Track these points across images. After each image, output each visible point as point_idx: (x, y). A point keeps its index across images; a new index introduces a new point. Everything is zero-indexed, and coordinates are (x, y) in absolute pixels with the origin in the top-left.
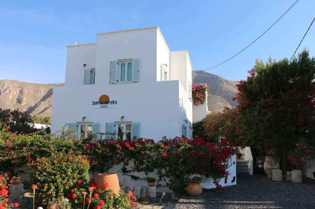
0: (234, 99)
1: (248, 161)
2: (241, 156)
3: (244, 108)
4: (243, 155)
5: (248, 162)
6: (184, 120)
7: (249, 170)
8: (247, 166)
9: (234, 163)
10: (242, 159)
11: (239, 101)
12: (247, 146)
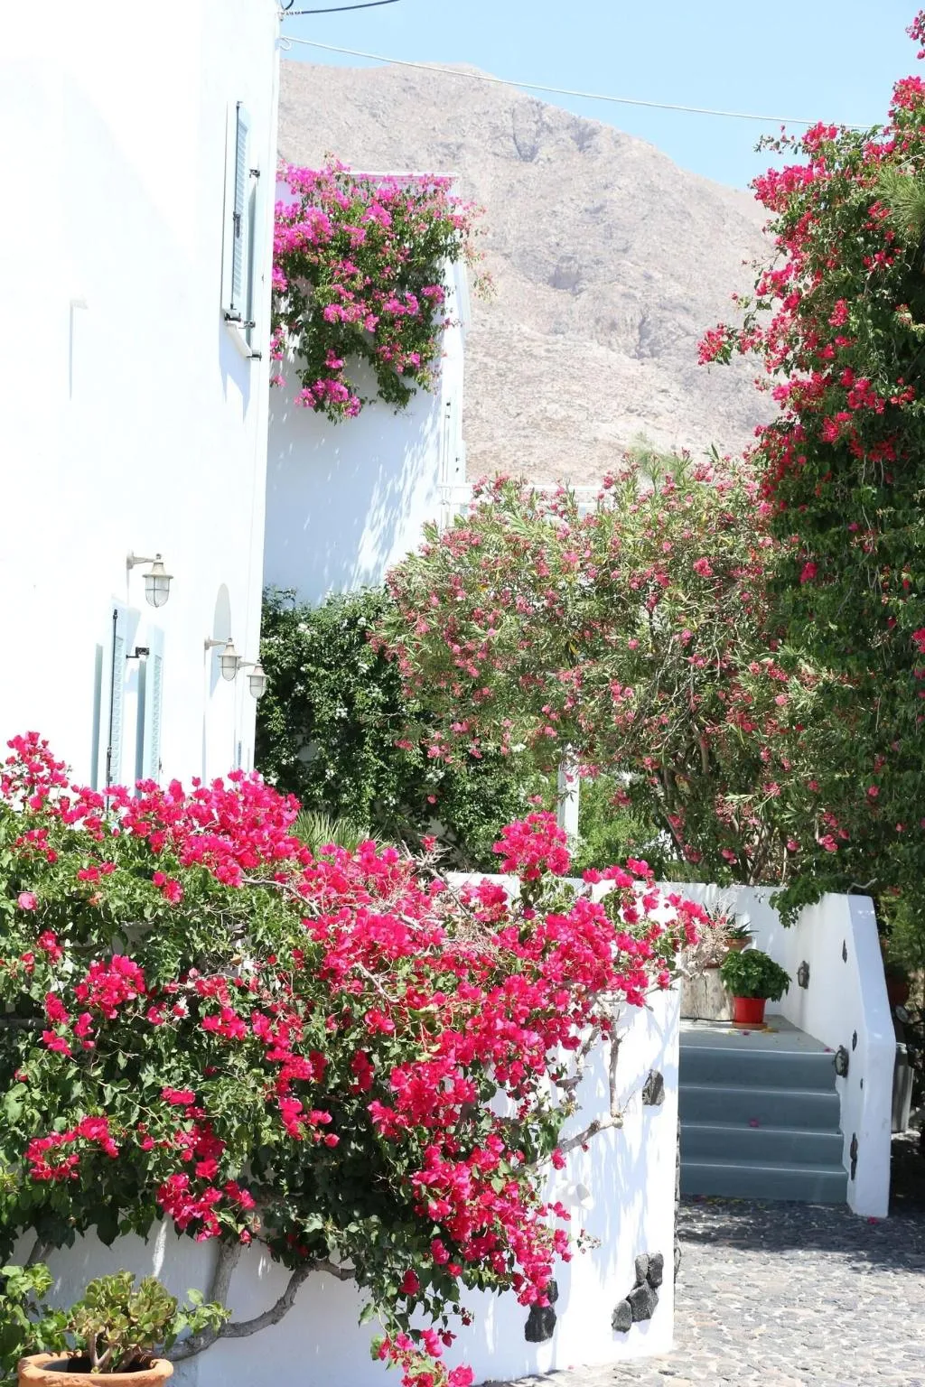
0: (716, 349)
1: (843, 1051)
2: (776, 997)
3: (837, 457)
4: (794, 985)
5: (841, 1064)
6: (130, 563)
7: (847, 1160)
8: (829, 1116)
9: (653, 1092)
10: (783, 1025)
11: (783, 380)
12: (841, 887)
